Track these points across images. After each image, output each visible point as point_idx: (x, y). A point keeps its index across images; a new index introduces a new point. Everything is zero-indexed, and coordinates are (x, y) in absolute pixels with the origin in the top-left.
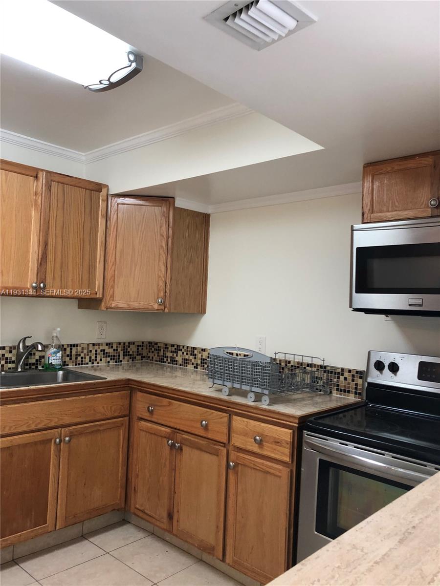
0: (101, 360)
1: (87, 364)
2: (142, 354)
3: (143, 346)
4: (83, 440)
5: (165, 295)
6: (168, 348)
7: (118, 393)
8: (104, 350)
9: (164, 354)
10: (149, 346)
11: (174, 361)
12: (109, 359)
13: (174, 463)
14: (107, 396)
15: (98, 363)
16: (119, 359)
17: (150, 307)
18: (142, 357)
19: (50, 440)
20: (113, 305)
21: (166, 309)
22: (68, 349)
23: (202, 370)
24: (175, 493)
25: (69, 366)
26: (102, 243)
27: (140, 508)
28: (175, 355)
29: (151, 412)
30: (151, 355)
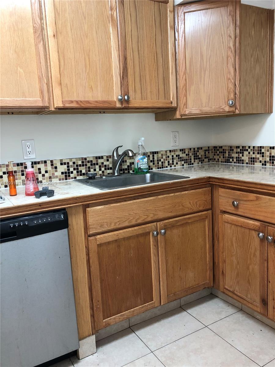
0: (177, 163)
1: (167, 167)
2: (209, 157)
3: (209, 150)
4: (175, 231)
5: (235, 97)
6: (233, 150)
7: (201, 190)
8: (179, 155)
9: (229, 155)
10: (214, 150)
11: (239, 161)
12: (183, 162)
13: (266, 255)
14: (192, 193)
15: (175, 166)
16: (191, 162)
17: (221, 110)
18: (209, 160)
19: (149, 233)
20: (187, 112)
21: (237, 110)
22: (151, 156)
23: (272, 167)
25: (153, 170)
26: (172, 54)
27: (229, 289)
28: (241, 155)
29: (236, 207)
30: (216, 157)
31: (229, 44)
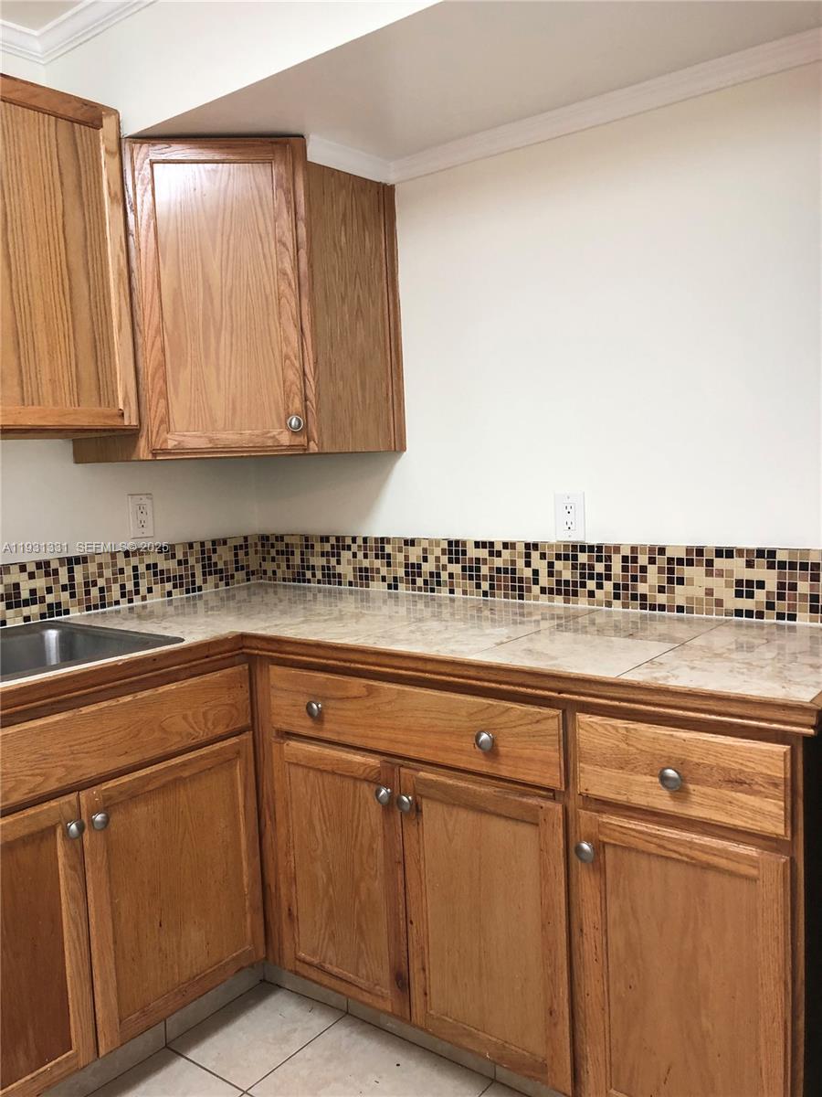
0: (150, 590)
1: (117, 603)
2: (248, 566)
3: (247, 547)
4: (140, 811)
5: (306, 407)
6: (312, 547)
7: (218, 674)
8: (155, 565)
9: (302, 560)
10: (263, 546)
11: (331, 576)
12: (169, 586)
13: (399, 848)
14: (189, 686)
15: (144, 598)
16: (193, 583)
17: (270, 443)
18: (247, 574)
19: (53, 829)
20: (171, 444)
21: (312, 443)
22: (63, 572)
23: (411, 592)
24: (408, 922)
25: (71, 615)
26: (120, 275)
27: (308, 958)
28: (333, 561)
29: (318, 718)
30: (269, 566)
31: (282, 262)
